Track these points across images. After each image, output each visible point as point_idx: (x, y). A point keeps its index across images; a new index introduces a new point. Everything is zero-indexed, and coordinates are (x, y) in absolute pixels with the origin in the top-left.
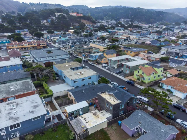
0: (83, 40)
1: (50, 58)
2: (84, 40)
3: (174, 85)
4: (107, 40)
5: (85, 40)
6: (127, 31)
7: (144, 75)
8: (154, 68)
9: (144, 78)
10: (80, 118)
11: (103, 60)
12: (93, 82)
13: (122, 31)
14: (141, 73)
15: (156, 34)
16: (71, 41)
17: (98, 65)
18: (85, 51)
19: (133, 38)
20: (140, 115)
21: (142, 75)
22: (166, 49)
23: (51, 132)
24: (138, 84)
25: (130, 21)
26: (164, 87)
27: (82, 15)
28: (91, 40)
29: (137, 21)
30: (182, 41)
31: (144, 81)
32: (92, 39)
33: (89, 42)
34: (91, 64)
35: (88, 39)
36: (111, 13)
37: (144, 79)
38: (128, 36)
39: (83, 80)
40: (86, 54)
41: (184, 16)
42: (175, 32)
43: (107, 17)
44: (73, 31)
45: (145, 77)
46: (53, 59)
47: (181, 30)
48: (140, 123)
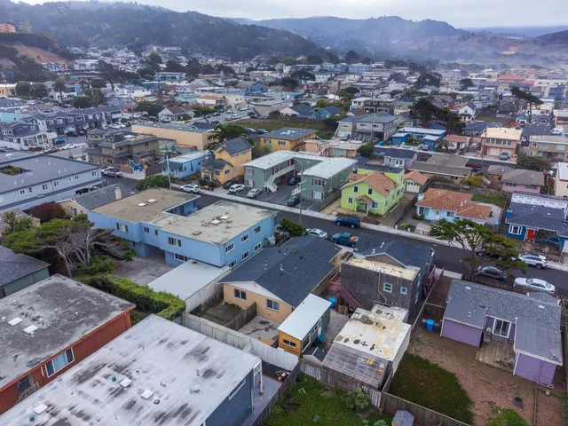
0: (87, 117)
1: (33, 188)
2: (91, 117)
3: (453, 207)
4: (166, 111)
5: (94, 116)
6: (202, 83)
7: (375, 197)
8: (386, 174)
9: (374, 204)
10: (342, 342)
11: (222, 173)
12: (266, 239)
13: (184, 83)
14: (363, 191)
15: (280, 88)
16: (44, 122)
17: (212, 190)
18: (136, 150)
19: (236, 102)
20: (468, 288)
21: (369, 196)
22: (350, 125)
23: (285, 414)
24: (365, 220)
25: (180, 53)
26: (427, 217)
27: (13, 30)
28: (114, 116)
29: (199, 52)
30: (359, 103)
31: (375, 213)
32: (119, 113)
33: (108, 123)
34: (189, 189)
35: (103, 113)
36: (108, 26)
37: (373, 206)
38: (220, 96)
39: (245, 238)
40: (143, 160)
41: (309, 38)
42: (318, 81)
43: (100, 38)
44: (14, 85)
45: (375, 200)
46: (47, 191)
47: (329, 76)
48: (484, 307)
